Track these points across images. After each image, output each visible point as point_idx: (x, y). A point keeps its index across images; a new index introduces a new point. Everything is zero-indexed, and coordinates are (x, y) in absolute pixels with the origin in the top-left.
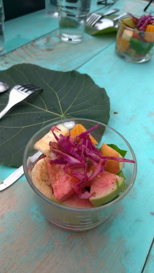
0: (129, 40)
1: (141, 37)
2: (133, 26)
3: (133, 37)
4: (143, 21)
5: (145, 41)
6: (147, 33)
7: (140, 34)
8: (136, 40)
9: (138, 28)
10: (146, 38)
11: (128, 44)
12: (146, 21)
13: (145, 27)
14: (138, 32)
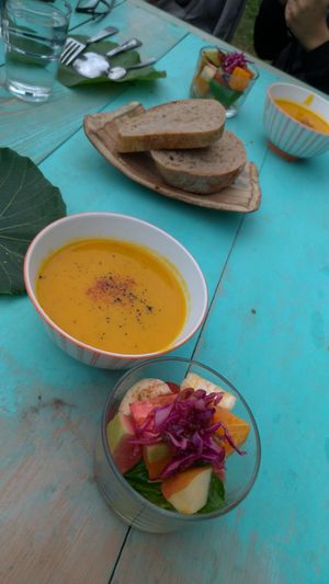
0: (208, 80)
1: (224, 80)
2: (218, 63)
3: (215, 77)
4: (231, 61)
5: (229, 88)
6: (232, 76)
7: (223, 76)
8: (217, 84)
9: (224, 67)
10: (230, 84)
11: (207, 87)
12: (236, 62)
13: (233, 69)
14: (221, 72)
